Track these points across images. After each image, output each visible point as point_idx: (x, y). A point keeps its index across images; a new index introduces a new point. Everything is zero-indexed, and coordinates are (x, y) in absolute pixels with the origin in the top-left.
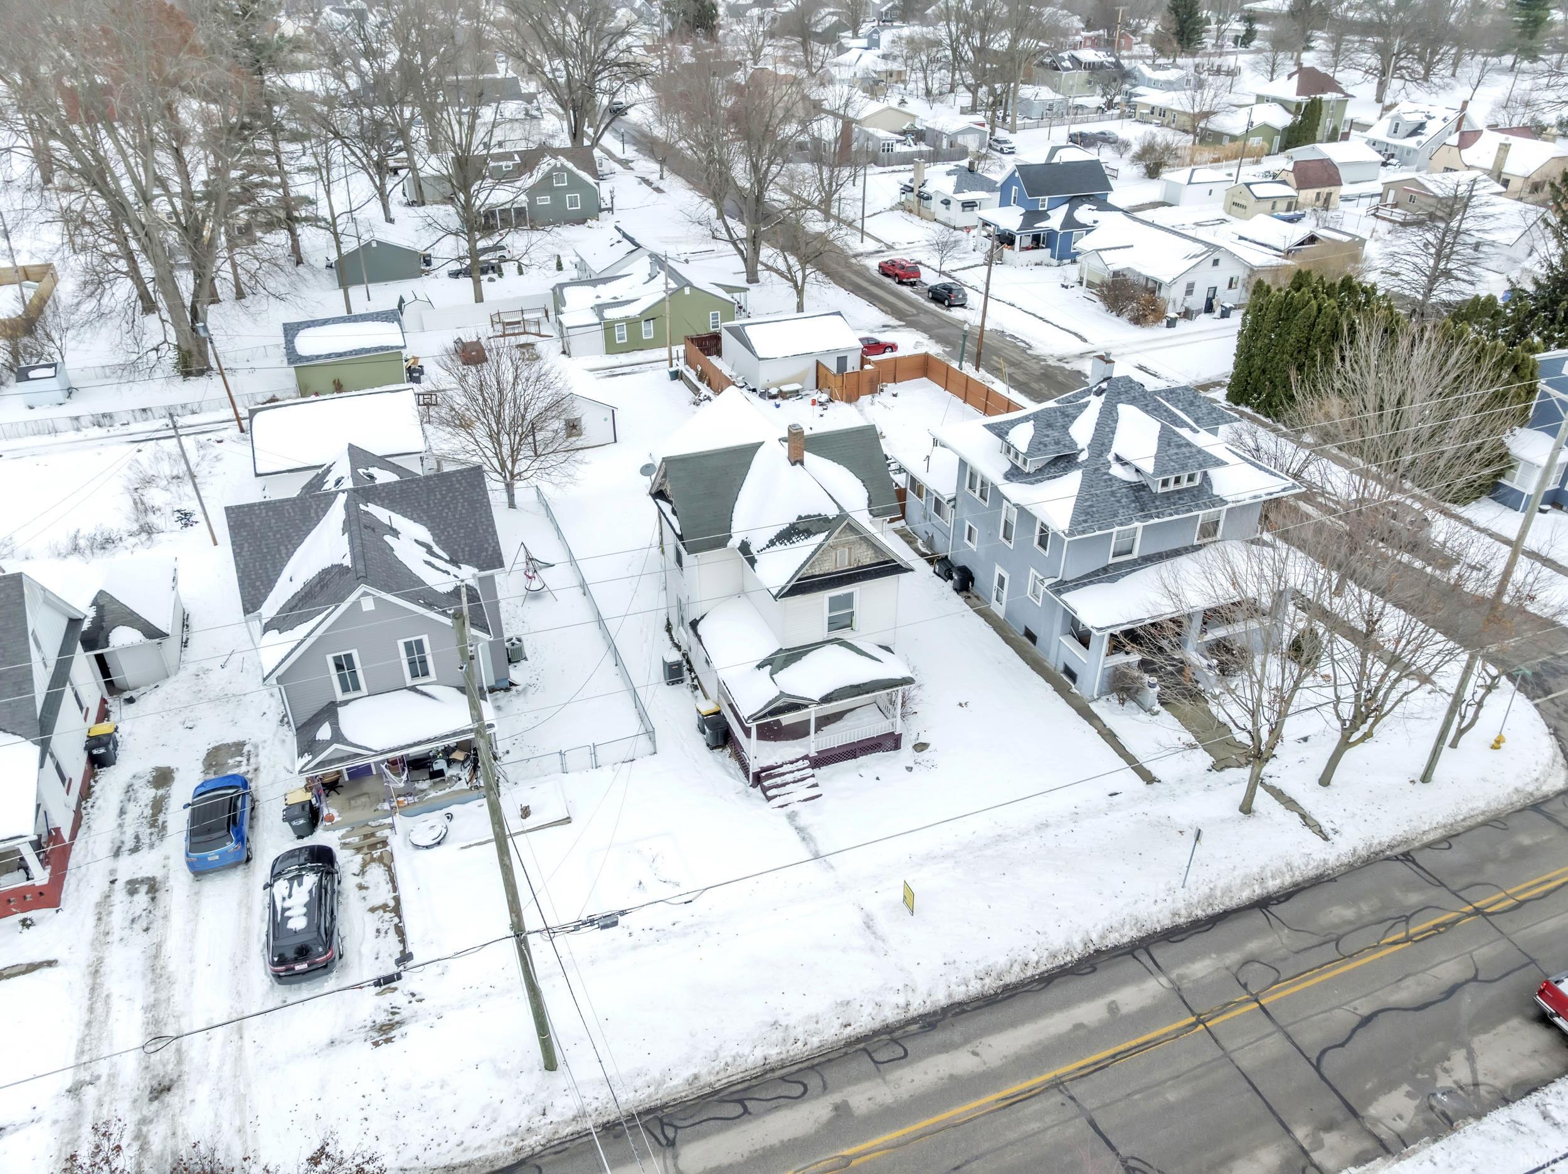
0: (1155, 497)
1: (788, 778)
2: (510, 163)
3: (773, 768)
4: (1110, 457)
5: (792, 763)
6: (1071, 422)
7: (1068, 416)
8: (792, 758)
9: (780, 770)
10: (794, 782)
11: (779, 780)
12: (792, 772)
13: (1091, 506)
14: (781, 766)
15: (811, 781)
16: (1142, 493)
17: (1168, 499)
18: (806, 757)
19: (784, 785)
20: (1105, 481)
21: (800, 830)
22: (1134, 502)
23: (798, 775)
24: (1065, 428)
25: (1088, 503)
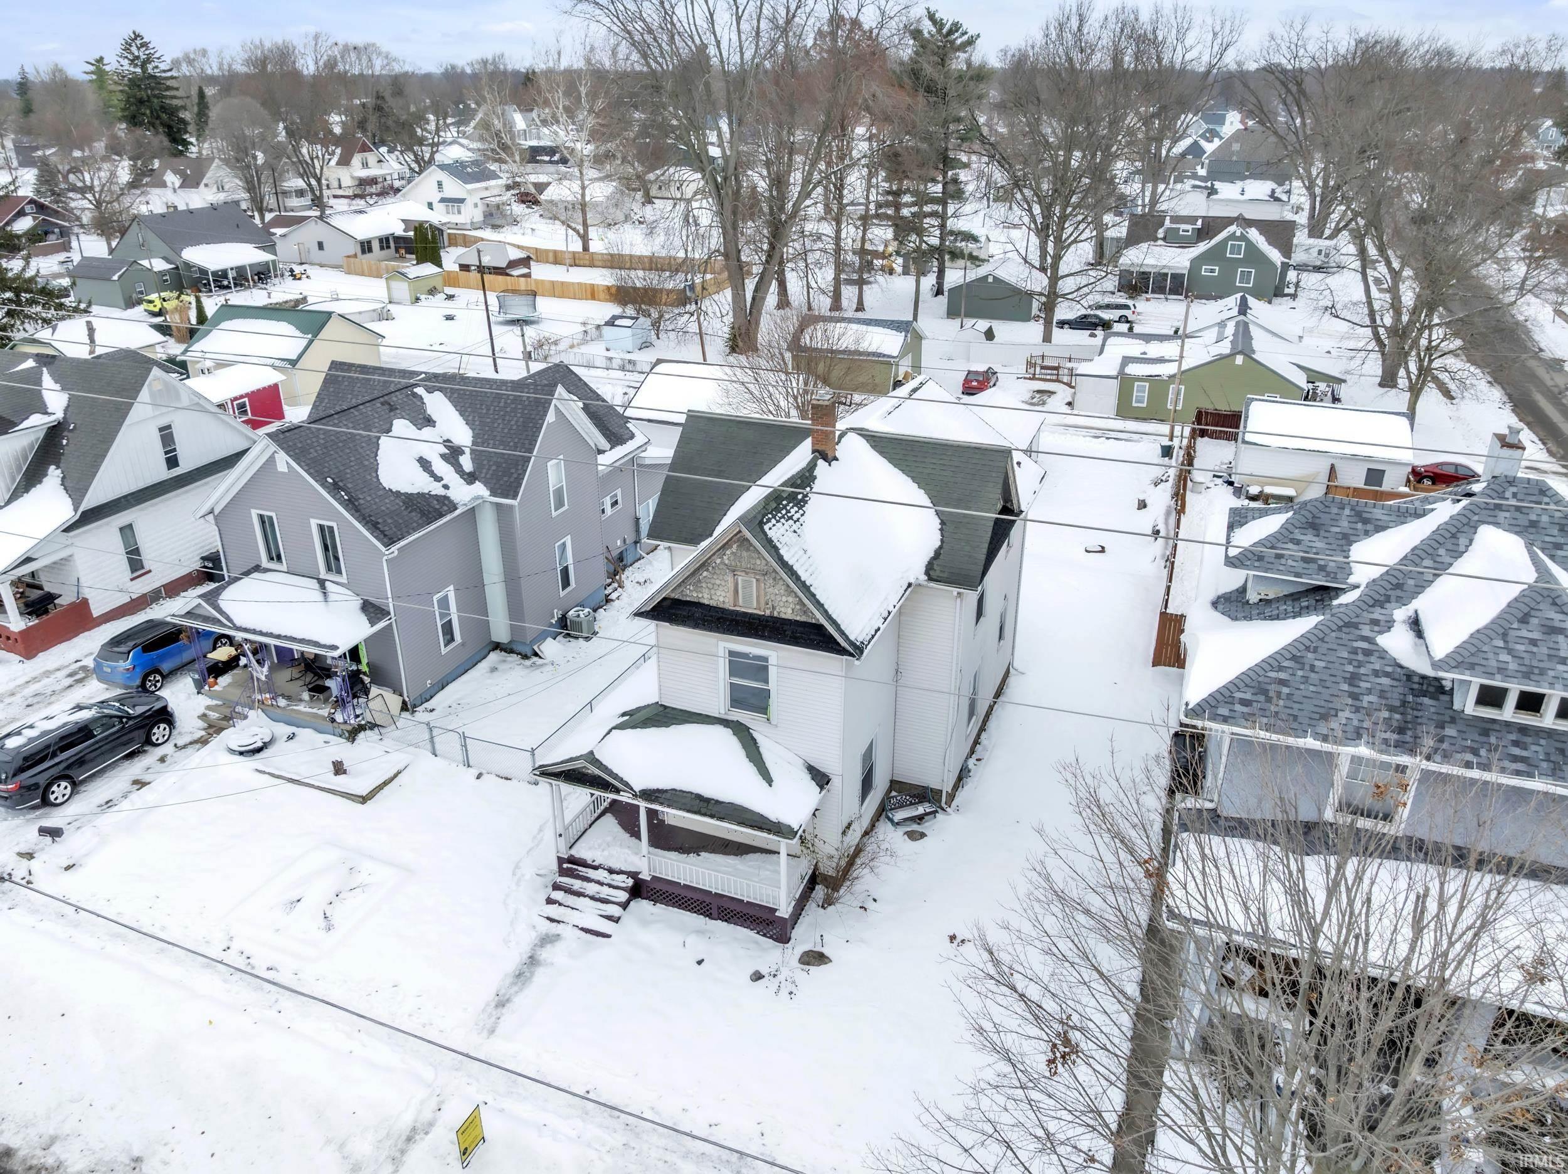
0: (1456, 717)
1: (591, 888)
2: (1189, 227)
3: (584, 864)
4: (1401, 614)
5: (611, 871)
6: (1367, 534)
7: (1366, 521)
8: (616, 866)
9: (591, 873)
10: (592, 898)
11: (577, 884)
12: (601, 884)
13: (1283, 682)
14: (596, 868)
15: (615, 910)
16: (1426, 701)
17: (1485, 733)
18: (633, 875)
19: (579, 894)
20: (1355, 651)
21: (533, 961)
22: (1392, 709)
23: (605, 892)
24: (1347, 540)
25: (1282, 675)
